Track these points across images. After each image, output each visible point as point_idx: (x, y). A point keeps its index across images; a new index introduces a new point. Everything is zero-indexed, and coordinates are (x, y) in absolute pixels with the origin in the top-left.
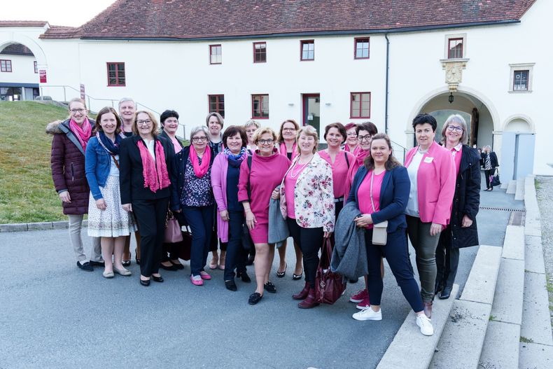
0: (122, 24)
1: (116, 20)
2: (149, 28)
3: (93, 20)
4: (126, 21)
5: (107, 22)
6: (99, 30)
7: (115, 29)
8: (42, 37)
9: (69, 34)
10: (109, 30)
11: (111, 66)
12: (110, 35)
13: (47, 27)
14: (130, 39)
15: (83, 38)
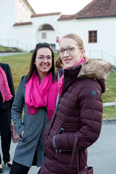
0: (97, 10)
1: (94, 8)
2: (111, 10)
3: (83, 9)
4: (99, 8)
5: (89, 9)
6: (85, 14)
7: (93, 12)
8: (59, 20)
9: (71, 18)
10: (90, 14)
11: (90, 32)
12: (91, 16)
13: (60, 15)
14: (101, 17)
15: (78, 18)
